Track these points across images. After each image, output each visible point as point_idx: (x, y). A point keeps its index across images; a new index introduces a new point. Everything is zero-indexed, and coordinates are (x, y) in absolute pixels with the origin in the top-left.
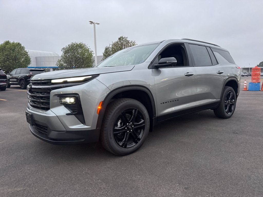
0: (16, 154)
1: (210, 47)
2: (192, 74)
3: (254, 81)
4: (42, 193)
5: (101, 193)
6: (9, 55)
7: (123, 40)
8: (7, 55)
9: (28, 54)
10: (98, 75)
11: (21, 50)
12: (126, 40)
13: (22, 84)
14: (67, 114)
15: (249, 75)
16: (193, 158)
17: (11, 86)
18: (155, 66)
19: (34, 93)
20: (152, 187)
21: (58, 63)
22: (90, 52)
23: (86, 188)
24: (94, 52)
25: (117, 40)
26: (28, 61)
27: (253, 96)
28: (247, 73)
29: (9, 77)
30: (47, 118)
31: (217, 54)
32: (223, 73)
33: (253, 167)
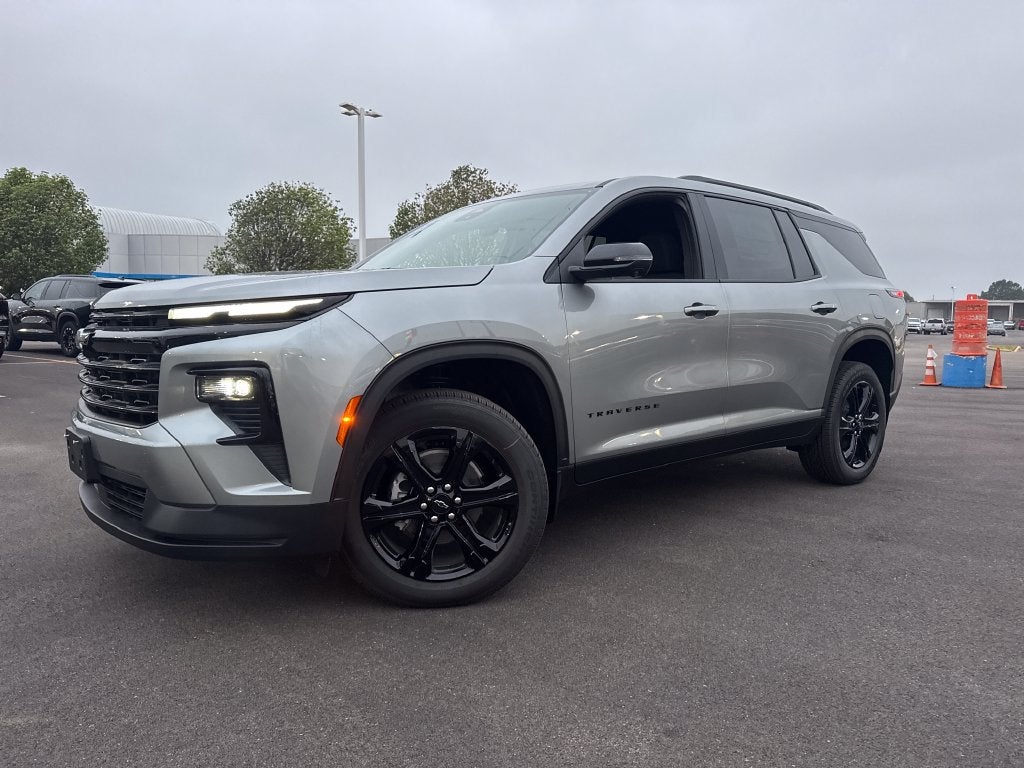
0: (20, 595)
1: (788, 212)
2: (713, 308)
3: (964, 349)
4: (114, 740)
5: (343, 745)
6: (25, 225)
7: (471, 178)
8: (12, 222)
9: (99, 222)
10: (349, 295)
11: (72, 206)
12: (481, 179)
13: (66, 338)
14: (223, 442)
15: (949, 329)
16: (707, 626)
17: (24, 343)
18: (572, 272)
19: (101, 360)
20: (538, 724)
21: (215, 260)
22: (340, 222)
23: (287, 726)
24: (357, 223)
25: (446, 178)
26: (95, 248)
27: (957, 408)
28: (941, 322)
29: (16, 310)
30: (146, 455)
31: (814, 240)
32: (835, 309)
33: (929, 660)
